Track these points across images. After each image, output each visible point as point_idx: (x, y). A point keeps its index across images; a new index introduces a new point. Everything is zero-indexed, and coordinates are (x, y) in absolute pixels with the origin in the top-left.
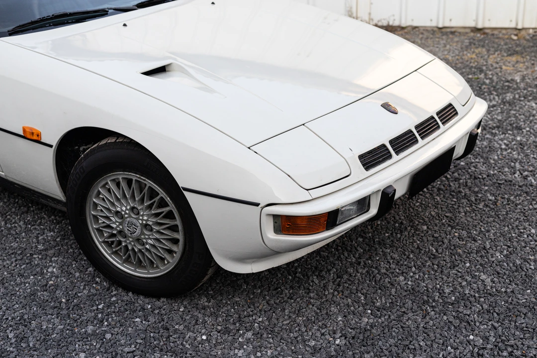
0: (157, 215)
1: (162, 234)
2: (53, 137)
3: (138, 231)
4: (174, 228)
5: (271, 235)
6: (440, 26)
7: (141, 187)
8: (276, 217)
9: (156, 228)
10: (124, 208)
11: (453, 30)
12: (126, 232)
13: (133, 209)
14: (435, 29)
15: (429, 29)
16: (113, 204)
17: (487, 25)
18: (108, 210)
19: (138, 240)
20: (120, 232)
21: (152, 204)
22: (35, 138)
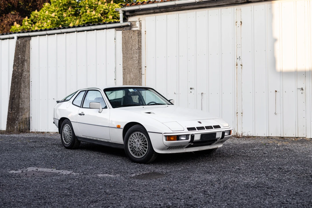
0: (143, 144)
1: (143, 148)
2: (122, 126)
3: (139, 146)
4: (146, 148)
5: (165, 141)
6: (268, 136)
7: (140, 135)
8: (166, 136)
9: (142, 144)
10: (136, 140)
11: (272, 138)
12: (136, 146)
13: (138, 140)
14: (266, 137)
15: (264, 137)
16: (134, 140)
17: (285, 136)
18: (133, 141)
19: (139, 148)
20: (135, 147)
21: (142, 139)
22: (119, 127)
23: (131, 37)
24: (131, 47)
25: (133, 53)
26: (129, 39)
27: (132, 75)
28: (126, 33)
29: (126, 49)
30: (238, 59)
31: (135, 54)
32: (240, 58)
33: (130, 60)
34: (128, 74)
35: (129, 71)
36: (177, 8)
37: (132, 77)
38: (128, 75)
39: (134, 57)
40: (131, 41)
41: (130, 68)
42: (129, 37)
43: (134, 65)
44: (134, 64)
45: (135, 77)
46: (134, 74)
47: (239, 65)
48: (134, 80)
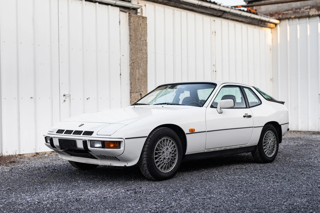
23: (141, 24)
24: (140, 36)
25: (143, 44)
26: (138, 27)
27: (141, 72)
28: (135, 17)
29: (135, 37)
31: (144, 46)
33: (139, 52)
34: (137, 69)
35: (138, 66)
36: (177, 4)
37: (141, 74)
38: (137, 70)
39: (143, 50)
40: (141, 29)
41: (139, 61)
42: (138, 23)
43: (143, 59)
44: (144, 58)
45: (144, 74)
46: (143, 70)
47: (214, 71)
48: (143, 77)
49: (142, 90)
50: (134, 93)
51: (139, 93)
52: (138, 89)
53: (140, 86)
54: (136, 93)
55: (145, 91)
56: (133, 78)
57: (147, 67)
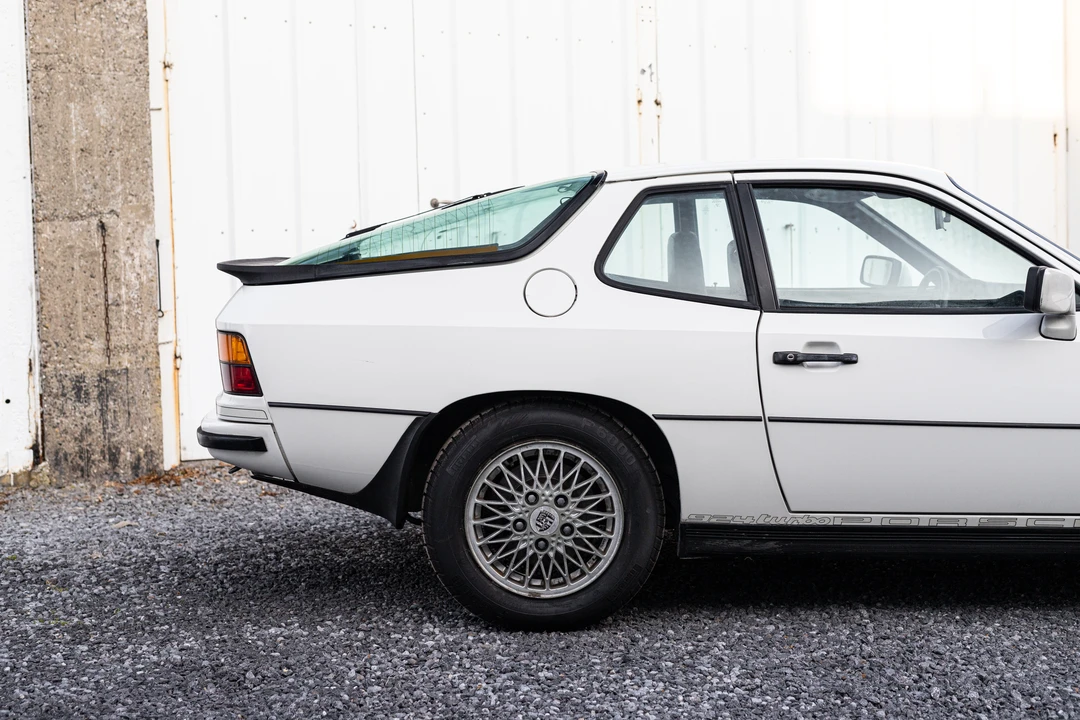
27: (102, 111)
30: (643, 71)
32: (654, 69)
33: (87, 14)
34: (70, 99)
35: (82, 83)
37: (102, 123)
38: (72, 105)
41: (89, 61)
43: (117, 47)
44: (118, 40)
45: (123, 123)
46: (120, 105)
47: (649, 102)
48: (116, 141)
49: (117, 204)
50: (56, 223)
51: (95, 221)
52: (84, 200)
53: (95, 186)
54: (72, 219)
55: (134, 209)
56: (46, 143)
57: (146, 87)
